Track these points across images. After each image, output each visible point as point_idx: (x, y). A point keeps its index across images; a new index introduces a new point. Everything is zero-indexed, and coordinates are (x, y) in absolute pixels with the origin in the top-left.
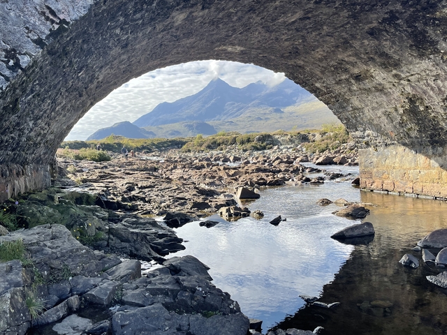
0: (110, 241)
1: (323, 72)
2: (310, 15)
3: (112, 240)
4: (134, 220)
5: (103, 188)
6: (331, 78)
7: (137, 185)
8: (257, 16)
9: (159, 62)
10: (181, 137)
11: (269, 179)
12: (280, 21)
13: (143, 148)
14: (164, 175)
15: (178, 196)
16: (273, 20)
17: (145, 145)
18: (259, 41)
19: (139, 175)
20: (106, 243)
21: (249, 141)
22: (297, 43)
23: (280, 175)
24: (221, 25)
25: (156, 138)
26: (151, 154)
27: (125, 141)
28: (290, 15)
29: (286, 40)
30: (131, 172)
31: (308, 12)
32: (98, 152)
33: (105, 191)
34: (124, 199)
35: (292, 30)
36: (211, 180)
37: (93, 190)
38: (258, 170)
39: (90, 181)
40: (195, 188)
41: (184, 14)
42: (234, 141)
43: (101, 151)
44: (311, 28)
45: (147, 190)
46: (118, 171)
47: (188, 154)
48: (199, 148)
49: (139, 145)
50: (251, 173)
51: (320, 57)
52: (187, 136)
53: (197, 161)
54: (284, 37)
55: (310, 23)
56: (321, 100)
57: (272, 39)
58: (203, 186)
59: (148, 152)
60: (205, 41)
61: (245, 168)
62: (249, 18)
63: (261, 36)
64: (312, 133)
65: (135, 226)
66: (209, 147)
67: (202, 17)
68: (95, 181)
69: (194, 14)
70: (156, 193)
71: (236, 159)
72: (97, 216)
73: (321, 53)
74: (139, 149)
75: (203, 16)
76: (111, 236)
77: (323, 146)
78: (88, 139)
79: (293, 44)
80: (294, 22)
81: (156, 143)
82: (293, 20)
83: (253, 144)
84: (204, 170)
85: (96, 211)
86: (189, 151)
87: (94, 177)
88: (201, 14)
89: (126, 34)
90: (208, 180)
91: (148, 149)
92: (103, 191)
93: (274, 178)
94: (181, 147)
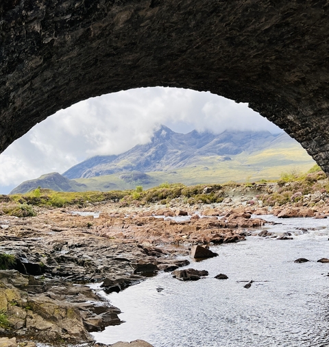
0: (28, 320)
1: (298, 100)
2: (290, 19)
3: (31, 318)
4: (63, 288)
5: (23, 248)
6: (308, 108)
7: (67, 243)
8: (221, 21)
9: (93, 88)
10: (117, 189)
11: (228, 235)
12: (249, 29)
13: (75, 202)
14: (99, 232)
15: (119, 257)
16: (241, 28)
17: (76, 199)
18: (220, 59)
19: (68, 232)
20: (22, 323)
21: (196, 192)
22: (268, 61)
23: (239, 231)
24: (173, 34)
25: (89, 190)
26: (83, 209)
27: (53, 195)
28: (263, 19)
29: (255, 57)
30: (60, 229)
31: (289, 15)
32: (21, 205)
33: (26, 251)
34: (49, 261)
35: (264, 41)
36: (156, 238)
37: (11, 249)
38: (212, 225)
39: (9, 239)
40: (140, 247)
41: (127, 12)
42: (179, 194)
43: (25, 205)
44: (288, 38)
45: (79, 249)
46: (44, 228)
47: (126, 209)
48: (138, 202)
49: (69, 199)
50: (204, 229)
51: (296, 79)
52: (124, 188)
53: (138, 216)
54: (252, 53)
55: (289, 32)
56: (293, 137)
57: (237, 56)
58: (146, 244)
59: (80, 207)
60: (152, 58)
61: (196, 223)
62: (211, 24)
63: (224, 51)
64: (268, 184)
65: (63, 296)
66: (150, 200)
67: (150, 18)
68: (16, 239)
69: (141, 13)
70: (91, 253)
71: (183, 214)
72: (13, 284)
73: (298, 74)
74: (70, 204)
75: (152, 17)
76: (31, 313)
77: (283, 198)
78: (12, 193)
79: (263, 63)
80: (267, 31)
81: (89, 196)
82: (267, 27)
83: (201, 196)
84: (146, 225)
85: (13, 277)
86: (127, 205)
87: (15, 235)
88: (149, 13)
89: (50, 36)
90: (152, 238)
91: (81, 204)
92: (24, 251)
93: (233, 234)
94: (118, 201)
